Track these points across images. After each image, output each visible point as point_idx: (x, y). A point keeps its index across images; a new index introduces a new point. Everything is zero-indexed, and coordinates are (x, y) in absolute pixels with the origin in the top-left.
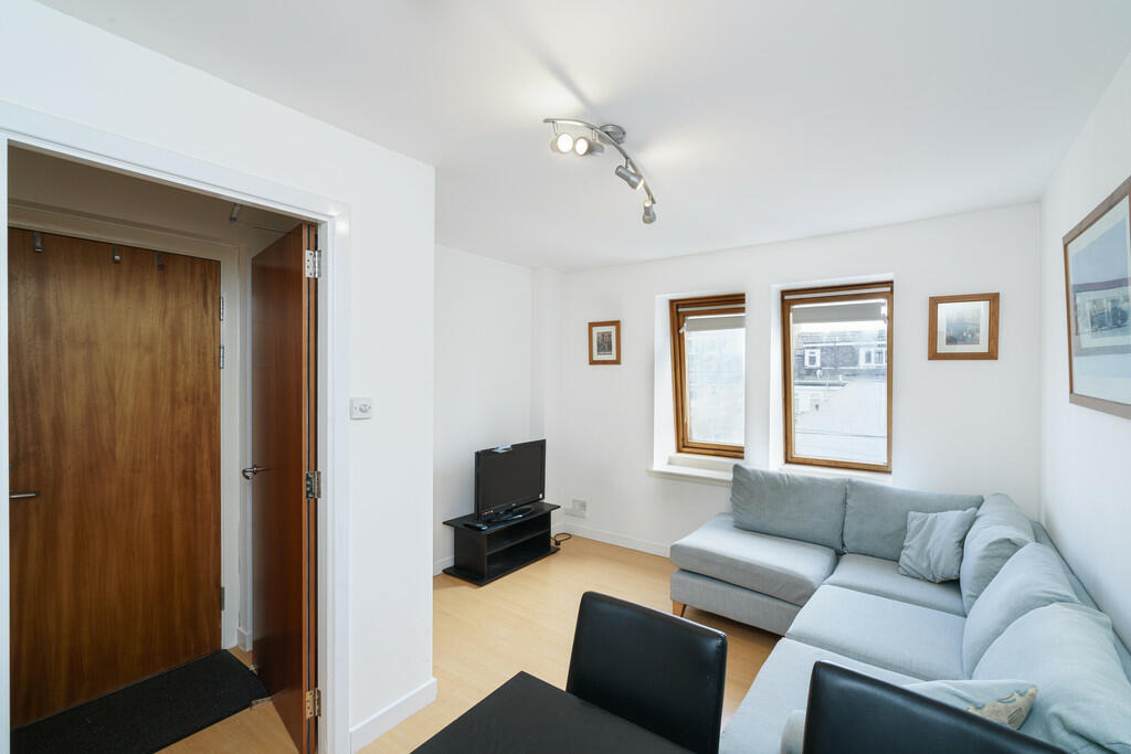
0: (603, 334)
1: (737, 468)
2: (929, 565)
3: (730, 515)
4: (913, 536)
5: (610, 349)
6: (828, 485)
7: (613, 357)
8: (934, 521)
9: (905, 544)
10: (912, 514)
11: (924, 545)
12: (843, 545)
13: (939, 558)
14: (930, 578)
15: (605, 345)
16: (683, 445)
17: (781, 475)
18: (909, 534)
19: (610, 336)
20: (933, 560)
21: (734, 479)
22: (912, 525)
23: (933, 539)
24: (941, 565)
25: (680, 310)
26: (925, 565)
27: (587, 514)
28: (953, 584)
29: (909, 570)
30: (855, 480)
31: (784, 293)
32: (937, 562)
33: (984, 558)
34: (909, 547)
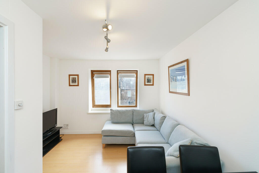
0: (73, 78)
1: (111, 110)
2: (149, 123)
3: (110, 120)
4: (146, 118)
5: (76, 82)
6: (130, 111)
7: (77, 84)
8: (148, 115)
9: (144, 120)
10: (144, 114)
11: (148, 120)
12: (133, 122)
13: (151, 121)
14: (149, 125)
15: (74, 81)
16: (94, 106)
17: (121, 110)
18: (145, 118)
19: (76, 78)
20: (150, 122)
21: (111, 112)
22: (145, 116)
23: (149, 118)
24: (151, 123)
25: (94, 73)
26: (148, 123)
27: (69, 127)
28: (153, 125)
29: (146, 125)
30: (134, 109)
31: (118, 71)
32: (151, 122)
33: (161, 120)
34: (145, 120)
